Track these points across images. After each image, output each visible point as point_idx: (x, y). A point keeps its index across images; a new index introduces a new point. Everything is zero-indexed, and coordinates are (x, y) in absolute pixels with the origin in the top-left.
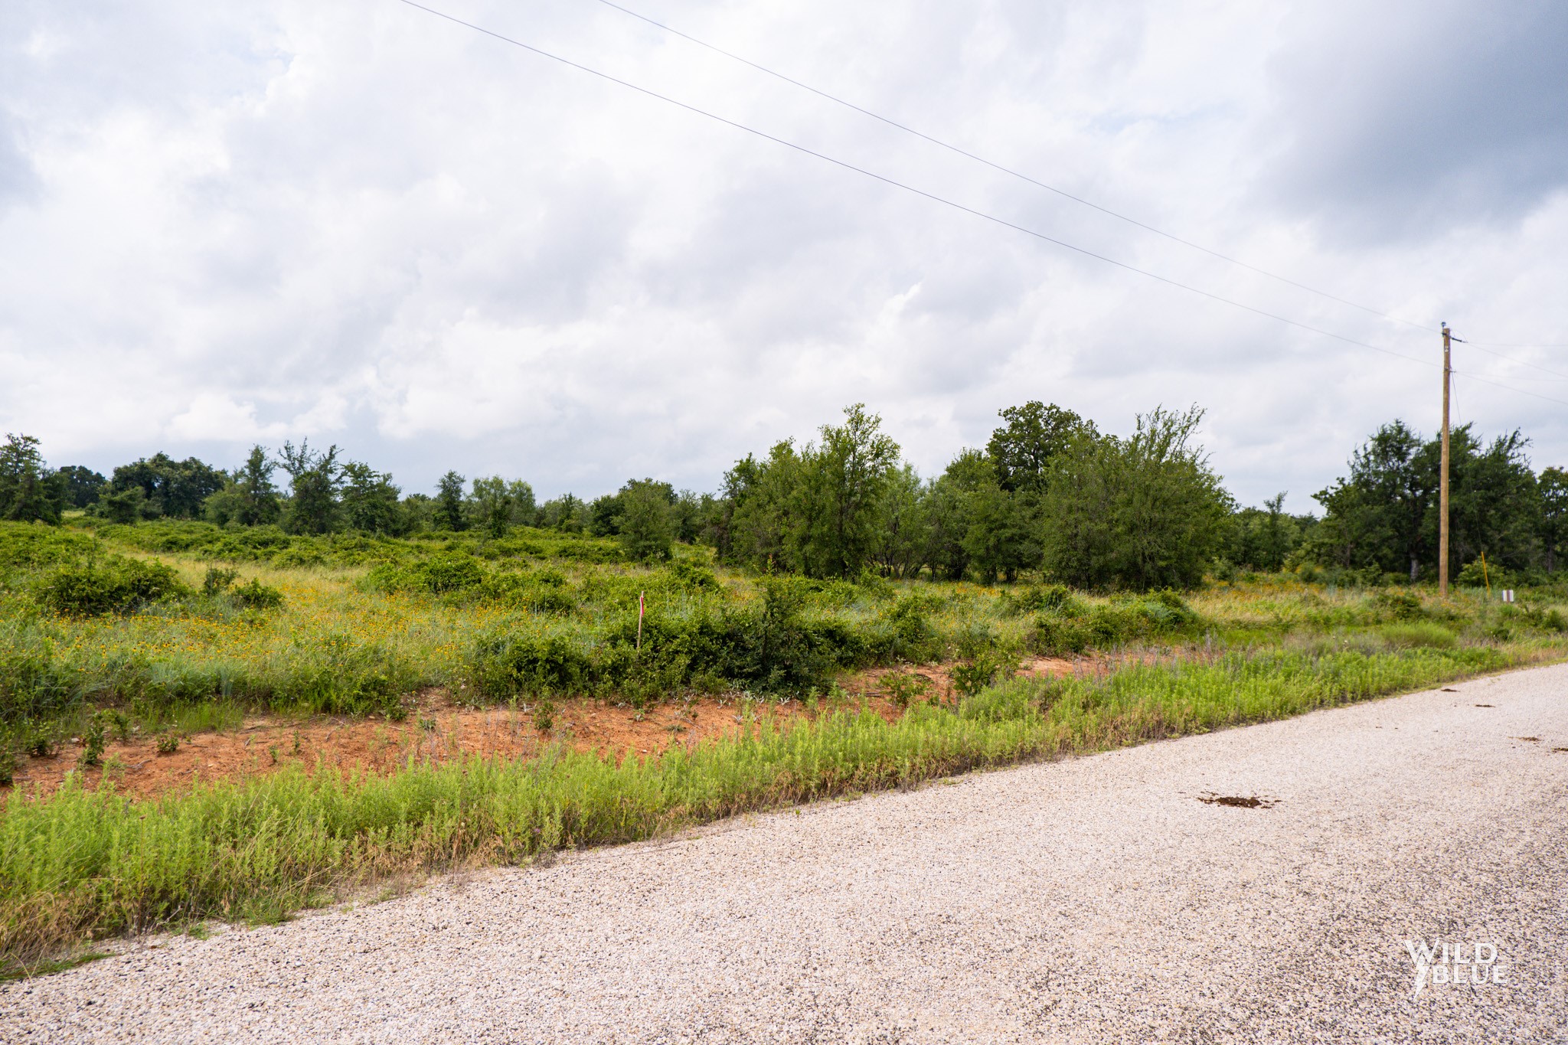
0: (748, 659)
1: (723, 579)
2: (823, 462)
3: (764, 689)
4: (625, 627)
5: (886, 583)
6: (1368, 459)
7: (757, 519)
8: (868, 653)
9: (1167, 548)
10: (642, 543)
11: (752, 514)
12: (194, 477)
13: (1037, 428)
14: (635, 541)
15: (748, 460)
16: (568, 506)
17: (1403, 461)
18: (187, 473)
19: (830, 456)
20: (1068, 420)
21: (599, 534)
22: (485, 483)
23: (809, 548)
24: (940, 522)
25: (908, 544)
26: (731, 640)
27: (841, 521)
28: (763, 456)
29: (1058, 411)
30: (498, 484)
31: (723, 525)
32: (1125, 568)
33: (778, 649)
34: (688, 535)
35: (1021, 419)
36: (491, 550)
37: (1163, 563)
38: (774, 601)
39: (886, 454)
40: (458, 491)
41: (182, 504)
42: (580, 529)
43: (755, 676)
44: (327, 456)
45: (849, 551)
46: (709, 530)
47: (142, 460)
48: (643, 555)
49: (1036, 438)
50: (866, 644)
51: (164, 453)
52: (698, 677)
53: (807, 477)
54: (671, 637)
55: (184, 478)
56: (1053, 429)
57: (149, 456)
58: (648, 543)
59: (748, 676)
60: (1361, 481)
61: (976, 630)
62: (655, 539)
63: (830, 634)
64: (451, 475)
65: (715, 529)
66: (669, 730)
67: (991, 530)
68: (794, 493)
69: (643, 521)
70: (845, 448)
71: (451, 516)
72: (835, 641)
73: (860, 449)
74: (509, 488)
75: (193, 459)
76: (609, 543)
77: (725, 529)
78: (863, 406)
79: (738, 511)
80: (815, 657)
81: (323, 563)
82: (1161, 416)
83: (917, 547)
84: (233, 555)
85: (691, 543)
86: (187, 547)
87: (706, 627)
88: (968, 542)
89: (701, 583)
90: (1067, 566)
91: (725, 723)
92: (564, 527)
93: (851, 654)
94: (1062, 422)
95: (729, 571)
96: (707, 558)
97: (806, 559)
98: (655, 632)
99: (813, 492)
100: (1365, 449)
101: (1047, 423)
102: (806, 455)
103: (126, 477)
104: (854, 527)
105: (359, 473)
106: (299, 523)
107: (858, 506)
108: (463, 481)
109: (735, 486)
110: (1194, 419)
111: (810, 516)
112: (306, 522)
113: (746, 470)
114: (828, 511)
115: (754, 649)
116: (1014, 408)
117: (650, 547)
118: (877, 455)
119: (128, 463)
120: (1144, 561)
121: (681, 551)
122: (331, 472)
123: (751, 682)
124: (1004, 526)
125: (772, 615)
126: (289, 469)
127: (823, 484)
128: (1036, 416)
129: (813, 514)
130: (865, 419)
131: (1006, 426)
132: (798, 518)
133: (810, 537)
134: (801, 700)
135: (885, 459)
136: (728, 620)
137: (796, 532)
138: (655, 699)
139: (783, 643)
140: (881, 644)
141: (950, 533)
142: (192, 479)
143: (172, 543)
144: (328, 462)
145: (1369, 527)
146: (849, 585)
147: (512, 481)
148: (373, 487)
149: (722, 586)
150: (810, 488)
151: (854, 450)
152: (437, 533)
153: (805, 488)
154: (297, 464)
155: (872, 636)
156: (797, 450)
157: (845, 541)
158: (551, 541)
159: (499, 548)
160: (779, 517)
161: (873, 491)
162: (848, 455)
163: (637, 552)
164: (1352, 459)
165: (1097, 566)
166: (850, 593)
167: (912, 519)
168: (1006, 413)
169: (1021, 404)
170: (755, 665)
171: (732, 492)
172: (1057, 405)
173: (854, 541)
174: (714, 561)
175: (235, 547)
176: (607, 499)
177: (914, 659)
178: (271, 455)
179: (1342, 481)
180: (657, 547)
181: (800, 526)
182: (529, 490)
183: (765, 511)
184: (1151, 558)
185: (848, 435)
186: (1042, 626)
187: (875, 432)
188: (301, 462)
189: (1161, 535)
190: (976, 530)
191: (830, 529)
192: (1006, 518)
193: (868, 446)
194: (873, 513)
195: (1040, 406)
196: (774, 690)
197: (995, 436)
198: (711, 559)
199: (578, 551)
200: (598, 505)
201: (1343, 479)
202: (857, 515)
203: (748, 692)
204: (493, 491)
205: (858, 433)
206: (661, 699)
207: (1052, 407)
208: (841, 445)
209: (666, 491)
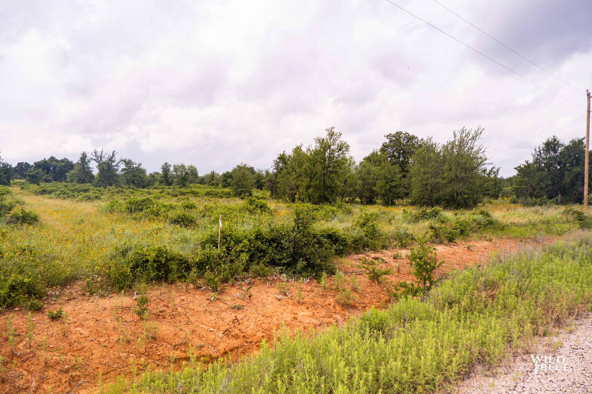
0: (285, 254)
1: (272, 205)
2: (317, 153)
3: (294, 272)
4: (211, 236)
5: (348, 206)
6: (540, 152)
7: (288, 179)
8: (351, 247)
9: (468, 190)
10: (240, 189)
11: (285, 177)
12: (66, 165)
13: (400, 142)
14: (237, 189)
15: (283, 154)
16: (213, 176)
17: (556, 153)
18: (63, 164)
19: (320, 150)
20: (413, 139)
21: (225, 187)
22: (178, 166)
23: (311, 191)
24: (364, 180)
25: (351, 189)
26: (274, 242)
27: (324, 179)
28: (289, 152)
29: (408, 135)
30: (183, 167)
31: (273, 182)
32: (448, 198)
33: (301, 248)
34: (260, 186)
35: (394, 138)
36: (175, 193)
37: (466, 196)
38: (299, 219)
39: (344, 149)
40: (169, 170)
41: (61, 176)
42: (218, 185)
43: (289, 265)
44: (111, 155)
45: (328, 192)
46: (267, 184)
47: (45, 159)
48: (240, 194)
49: (400, 146)
50: (349, 241)
51: (54, 156)
52: (254, 267)
53: (309, 159)
54: (238, 241)
55: (62, 166)
56: (406, 143)
57: (47, 158)
58: (242, 189)
59: (284, 265)
60: (537, 161)
61: (402, 231)
62: (245, 188)
63: (330, 236)
64: (166, 164)
65: (270, 184)
66: (232, 308)
67: (387, 183)
68: (304, 166)
69: (240, 180)
70: (326, 146)
71: (166, 180)
72: (332, 240)
73: (332, 147)
74: (187, 168)
75: (65, 158)
76: (227, 190)
77: (274, 183)
78: (334, 128)
79: (279, 176)
80: (323, 252)
81: (100, 199)
82: (464, 131)
83: (355, 190)
84: (64, 196)
85: (261, 190)
86: (50, 192)
87: (260, 235)
88: (377, 188)
89: (261, 207)
90: (423, 198)
91: (270, 300)
92: (211, 184)
93: (341, 248)
94: (410, 140)
95: (276, 201)
96: (267, 195)
97: (309, 196)
98: (229, 238)
99: (312, 166)
100: (539, 148)
101: (404, 140)
102: (308, 150)
103: (38, 165)
104: (330, 181)
105: (128, 163)
106: (100, 183)
107: (331, 172)
108: (171, 166)
109: (278, 165)
110: (479, 133)
111: (311, 176)
112: (103, 182)
113: (282, 158)
114: (319, 174)
115: (288, 248)
116: (391, 134)
117: (243, 191)
118: (340, 150)
119: (39, 160)
120: (457, 195)
121: (256, 193)
122: (113, 162)
123: (286, 268)
124: (393, 181)
125: (298, 228)
126: (96, 161)
127: (316, 162)
128: (400, 137)
129: (312, 176)
130: (335, 133)
131: (387, 141)
132: (305, 177)
133: (311, 186)
134: (316, 279)
135: (343, 151)
136: (272, 231)
137: (305, 184)
138: (227, 282)
139: (305, 245)
140: (356, 241)
141: (368, 184)
142: (64, 166)
143: (44, 191)
144: (112, 158)
145: (542, 180)
146: (331, 208)
147: (189, 165)
148: (134, 168)
149: (271, 209)
150: (311, 164)
151: (329, 147)
152: (160, 187)
153: (309, 164)
154: (99, 159)
155: (352, 237)
156: (304, 149)
157: (326, 187)
158: (203, 189)
159: (180, 192)
160: (297, 177)
161: (338, 165)
162: (327, 150)
163: (238, 193)
164: (534, 152)
165: (436, 197)
166: (333, 212)
167: (352, 179)
168: (388, 136)
169: (393, 132)
170: (288, 258)
171: (277, 169)
172: (408, 133)
173: (330, 187)
174: (270, 196)
175: (65, 193)
176: (228, 173)
177: (374, 250)
178: (89, 156)
179: (527, 162)
180: (246, 191)
181: (306, 181)
182: (195, 169)
183: (291, 175)
184: (461, 194)
185: (327, 141)
186: (432, 228)
187: (339, 140)
188: (101, 158)
189: (464, 184)
190: (380, 183)
191: (320, 182)
192: (393, 177)
193: (336, 145)
194: (338, 175)
195: (401, 133)
196: (300, 273)
197: (383, 145)
198: (269, 196)
199: (213, 193)
200: (224, 175)
201: (528, 161)
202: (331, 176)
203: (284, 275)
204: (181, 169)
205: (332, 140)
206: (230, 283)
207: (406, 133)
208: (324, 146)
209: (251, 170)
